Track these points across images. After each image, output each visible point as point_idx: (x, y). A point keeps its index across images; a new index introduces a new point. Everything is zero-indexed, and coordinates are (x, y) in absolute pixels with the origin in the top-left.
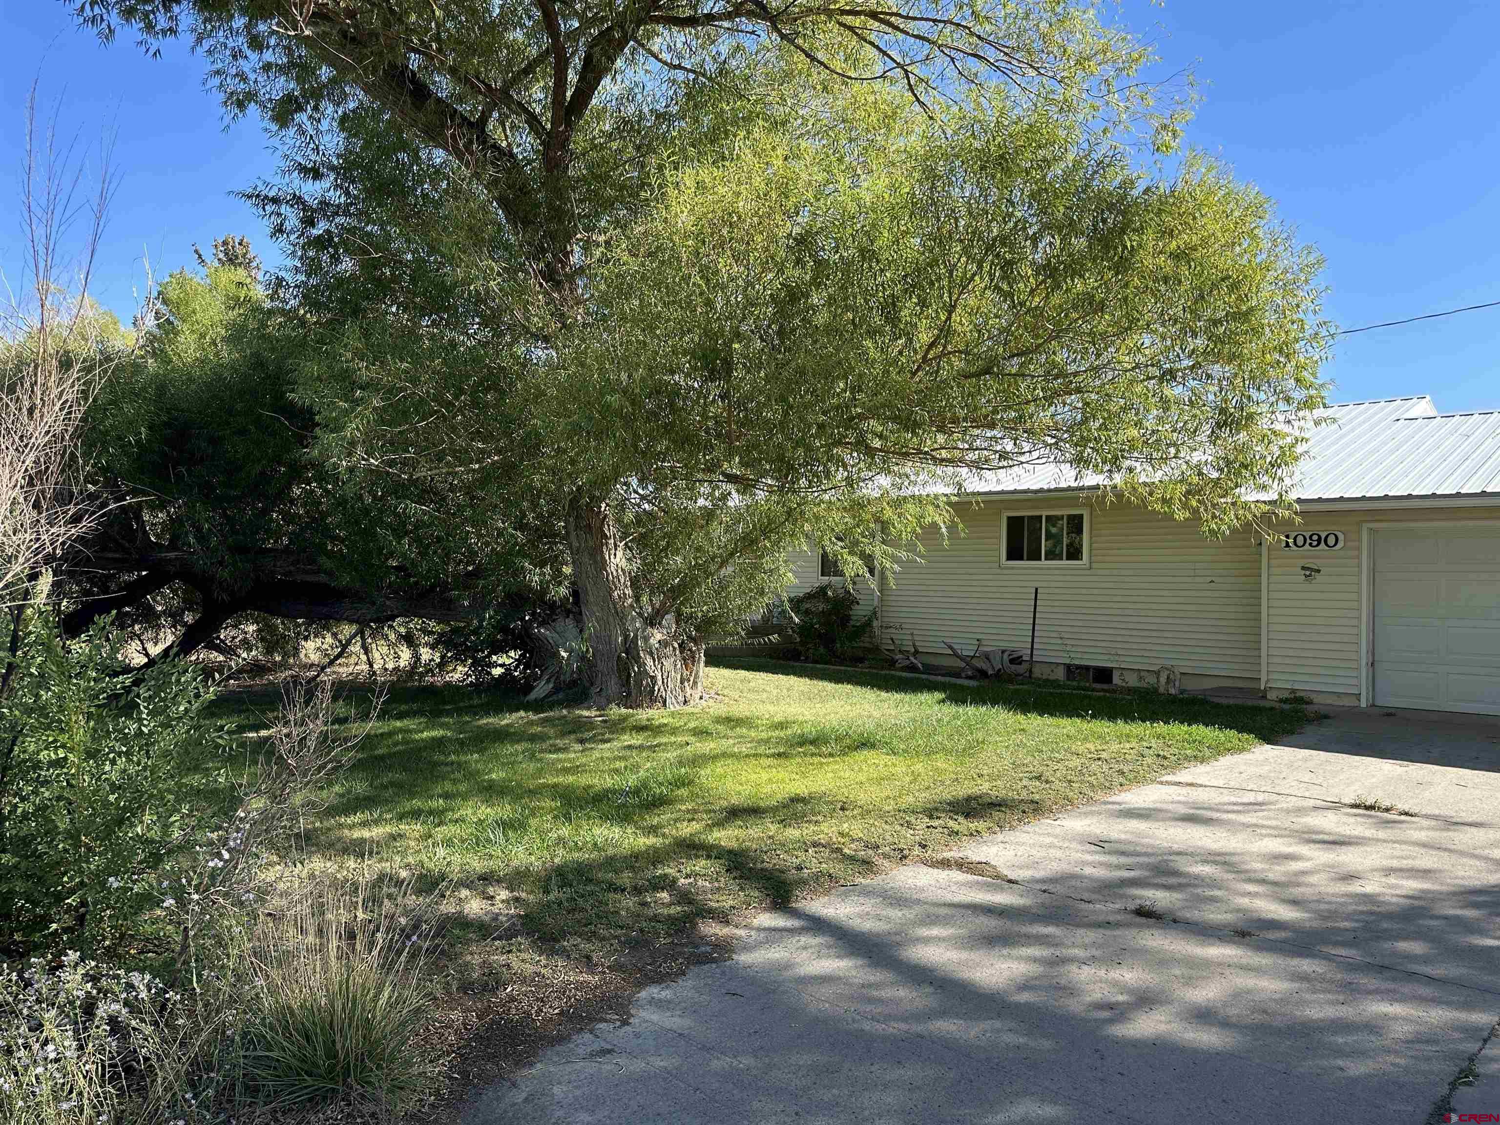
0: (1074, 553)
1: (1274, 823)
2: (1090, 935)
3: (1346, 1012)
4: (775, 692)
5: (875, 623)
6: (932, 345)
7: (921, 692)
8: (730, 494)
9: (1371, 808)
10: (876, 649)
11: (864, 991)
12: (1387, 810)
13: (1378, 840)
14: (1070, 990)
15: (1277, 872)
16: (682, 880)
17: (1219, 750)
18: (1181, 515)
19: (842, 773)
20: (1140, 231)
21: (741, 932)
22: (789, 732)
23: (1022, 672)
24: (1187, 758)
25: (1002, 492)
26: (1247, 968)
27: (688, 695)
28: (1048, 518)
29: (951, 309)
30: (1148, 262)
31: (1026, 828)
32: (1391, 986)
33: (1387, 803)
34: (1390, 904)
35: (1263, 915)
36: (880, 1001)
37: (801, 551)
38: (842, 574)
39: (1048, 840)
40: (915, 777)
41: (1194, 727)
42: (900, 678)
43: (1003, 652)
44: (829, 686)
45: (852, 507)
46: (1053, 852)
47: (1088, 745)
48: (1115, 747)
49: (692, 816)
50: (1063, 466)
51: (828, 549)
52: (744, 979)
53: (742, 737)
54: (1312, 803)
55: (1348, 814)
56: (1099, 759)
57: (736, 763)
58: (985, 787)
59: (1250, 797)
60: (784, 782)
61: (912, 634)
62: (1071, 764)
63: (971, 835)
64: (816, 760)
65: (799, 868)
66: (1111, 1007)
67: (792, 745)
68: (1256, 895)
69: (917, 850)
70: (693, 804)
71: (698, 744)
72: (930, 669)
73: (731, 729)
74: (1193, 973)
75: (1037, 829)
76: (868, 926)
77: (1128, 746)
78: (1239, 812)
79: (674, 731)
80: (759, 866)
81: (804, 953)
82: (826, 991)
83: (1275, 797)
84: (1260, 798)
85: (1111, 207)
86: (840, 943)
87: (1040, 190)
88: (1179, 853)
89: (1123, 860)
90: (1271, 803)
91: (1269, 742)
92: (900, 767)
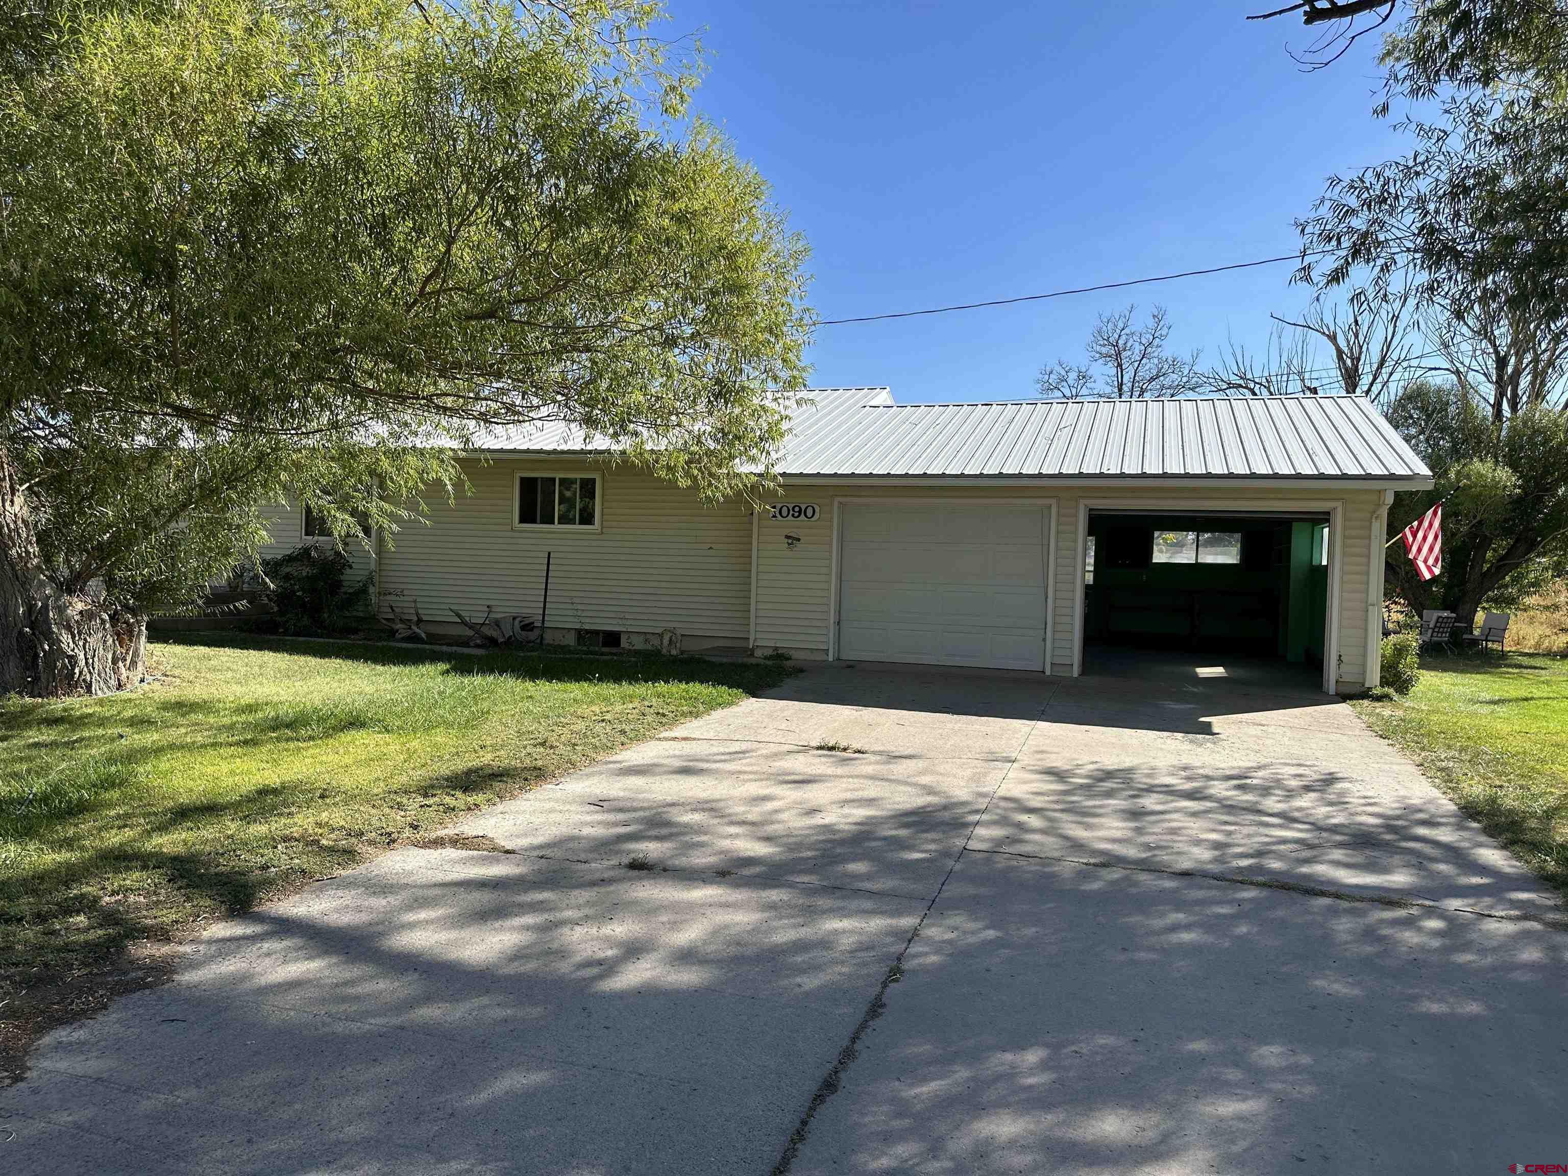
0: (587, 518)
1: (755, 768)
2: (584, 895)
3: (805, 933)
4: (243, 670)
5: (372, 590)
6: (428, 279)
7: (423, 663)
8: (181, 431)
9: (832, 748)
10: (373, 618)
11: (338, 990)
12: (845, 750)
13: (837, 776)
14: (562, 953)
15: (754, 813)
16: (107, 899)
17: (712, 706)
18: (683, 483)
19: (324, 758)
20: (643, 186)
21: (187, 949)
22: (260, 715)
23: (532, 638)
24: (684, 715)
25: (514, 451)
26: (726, 905)
27: (123, 678)
28: (563, 481)
29: (450, 242)
30: (652, 221)
31: (528, 795)
32: (839, 903)
33: (843, 744)
34: (843, 831)
35: (742, 854)
36: (357, 998)
37: (278, 505)
38: (330, 534)
39: (548, 805)
40: (410, 754)
41: (691, 684)
42: (399, 649)
43: (514, 618)
44: (313, 661)
45: (341, 457)
46: (554, 817)
47: (593, 708)
48: (619, 708)
49: (124, 822)
50: (573, 425)
51: (312, 504)
52: (187, 1001)
53: (197, 724)
54: (786, 748)
55: (814, 755)
56: (603, 721)
57: (188, 755)
58: (487, 758)
59: (736, 747)
60: (251, 773)
61: (415, 602)
62: (575, 728)
63: (469, 809)
64: (292, 745)
65: (265, 868)
66: (600, 963)
67: (262, 731)
68: (736, 836)
69: (408, 832)
70: (126, 808)
71: (135, 736)
72: (434, 638)
73: (183, 716)
74: (678, 917)
75: (538, 795)
76: (345, 919)
77: (631, 706)
78: (725, 761)
79: (102, 722)
80: (213, 870)
81: (267, 960)
82: (293, 997)
83: (755, 745)
84: (744, 746)
85: (616, 156)
86: (312, 944)
87: (545, 126)
88: (673, 805)
89: (621, 817)
90: (752, 751)
91: (754, 695)
92: (391, 745)
